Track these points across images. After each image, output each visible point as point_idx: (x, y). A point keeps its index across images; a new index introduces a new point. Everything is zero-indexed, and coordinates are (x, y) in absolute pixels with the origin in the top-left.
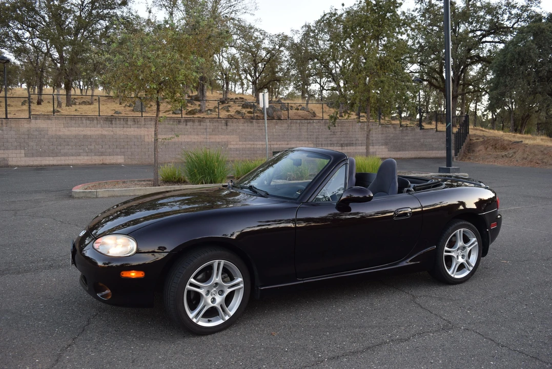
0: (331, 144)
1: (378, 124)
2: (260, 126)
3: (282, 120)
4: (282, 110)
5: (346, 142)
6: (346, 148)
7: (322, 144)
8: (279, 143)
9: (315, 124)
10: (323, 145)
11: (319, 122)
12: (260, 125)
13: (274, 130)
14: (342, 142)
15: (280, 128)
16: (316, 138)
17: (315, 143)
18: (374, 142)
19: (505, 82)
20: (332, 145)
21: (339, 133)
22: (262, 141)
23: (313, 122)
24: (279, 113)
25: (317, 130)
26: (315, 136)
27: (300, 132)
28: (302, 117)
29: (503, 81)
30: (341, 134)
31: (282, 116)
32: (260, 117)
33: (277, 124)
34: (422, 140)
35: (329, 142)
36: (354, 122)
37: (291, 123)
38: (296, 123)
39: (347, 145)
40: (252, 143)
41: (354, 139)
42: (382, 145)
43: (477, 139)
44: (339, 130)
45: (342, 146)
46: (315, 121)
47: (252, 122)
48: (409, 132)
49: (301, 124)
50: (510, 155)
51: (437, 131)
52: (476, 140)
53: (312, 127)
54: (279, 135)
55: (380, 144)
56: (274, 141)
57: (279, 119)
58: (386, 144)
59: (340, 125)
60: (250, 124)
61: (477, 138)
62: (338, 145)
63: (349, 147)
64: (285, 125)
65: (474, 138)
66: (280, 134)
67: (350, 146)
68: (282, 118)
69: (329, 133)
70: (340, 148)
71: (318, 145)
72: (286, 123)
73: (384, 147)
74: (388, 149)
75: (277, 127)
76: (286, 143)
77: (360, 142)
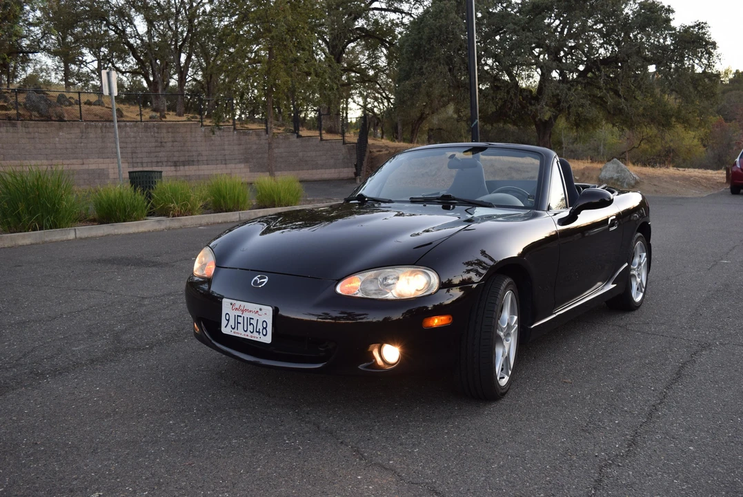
0: (157, 162)
1: (232, 130)
2: (29, 133)
3: (65, 121)
4: (61, 104)
5: (182, 159)
6: (182, 168)
7: (142, 163)
8: (68, 162)
9: (128, 129)
10: (145, 165)
11: (135, 126)
12: (31, 130)
13: (57, 139)
14: (175, 159)
15: (68, 136)
16: (132, 153)
17: (130, 160)
18: (227, 157)
19: (421, 68)
20: (160, 164)
21: (169, 144)
22: (36, 159)
23: (126, 126)
24: (59, 109)
25: (133, 139)
26: (129, 150)
27: (103, 142)
28: (101, 118)
29: (418, 67)
30: (172, 146)
31: (66, 115)
32: (23, 116)
33: (61, 128)
34: (301, 154)
35: (155, 160)
36: (193, 126)
37: (87, 127)
38: (96, 127)
39: (184, 163)
40: (17, 162)
41: (194, 153)
42: (240, 162)
43: (380, 151)
44: (170, 139)
45: (176, 166)
46: (128, 124)
47: (14, 125)
48: (281, 141)
49: (104, 129)
50: (434, 173)
51: (322, 140)
52: (378, 153)
53: (124, 134)
54: (66, 149)
55: (237, 160)
56: (57, 158)
57: (61, 119)
58: (246, 161)
59: (170, 130)
60: (11, 129)
61: (378, 149)
62: (169, 163)
63: (187, 167)
64: (77, 131)
65: (374, 150)
66: (68, 146)
67: (189, 165)
68: (66, 119)
69: (154, 144)
70: (173, 168)
71: (135, 165)
72: (78, 127)
73: (243, 165)
74: (250, 168)
75: (61, 134)
76: (80, 161)
77: (205, 158)
